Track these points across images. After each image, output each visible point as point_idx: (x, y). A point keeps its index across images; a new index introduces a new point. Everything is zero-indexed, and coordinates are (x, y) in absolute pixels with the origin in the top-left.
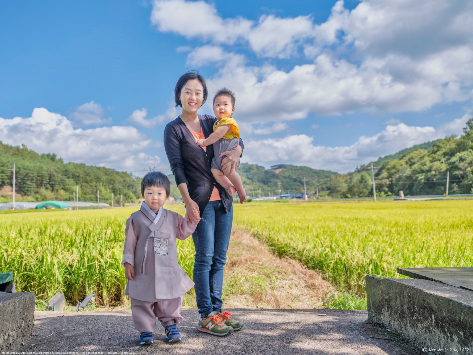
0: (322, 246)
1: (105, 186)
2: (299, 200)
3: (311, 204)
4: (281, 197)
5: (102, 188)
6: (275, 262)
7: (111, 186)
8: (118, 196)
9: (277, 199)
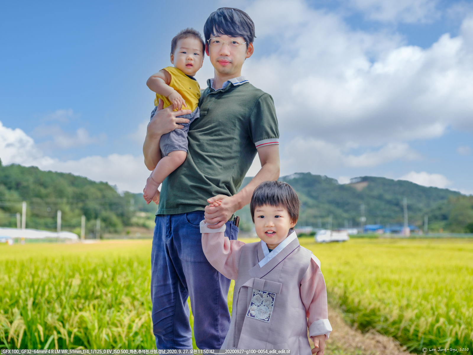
0: (434, 314)
1: (72, 204)
2: (395, 235)
3: (415, 244)
4: (366, 230)
5: (67, 208)
6: (354, 340)
7: (80, 205)
8: (92, 222)
9: (359, 233)
